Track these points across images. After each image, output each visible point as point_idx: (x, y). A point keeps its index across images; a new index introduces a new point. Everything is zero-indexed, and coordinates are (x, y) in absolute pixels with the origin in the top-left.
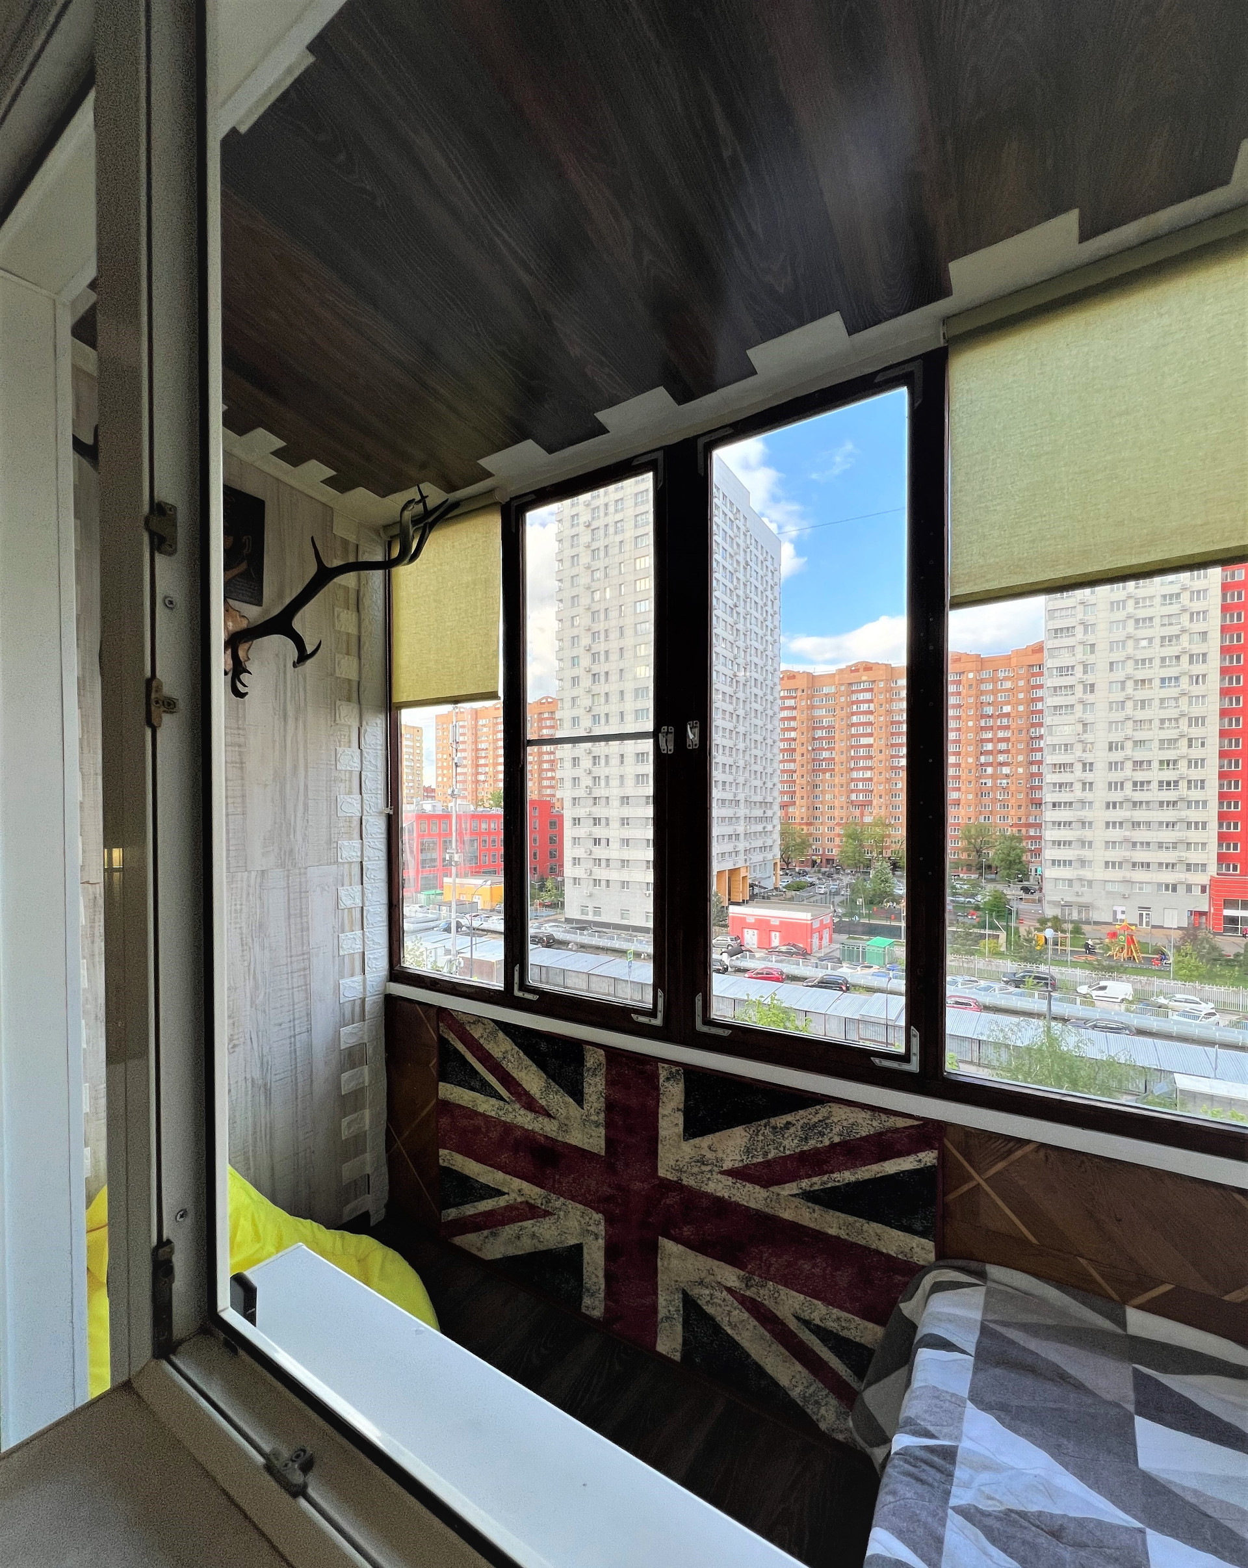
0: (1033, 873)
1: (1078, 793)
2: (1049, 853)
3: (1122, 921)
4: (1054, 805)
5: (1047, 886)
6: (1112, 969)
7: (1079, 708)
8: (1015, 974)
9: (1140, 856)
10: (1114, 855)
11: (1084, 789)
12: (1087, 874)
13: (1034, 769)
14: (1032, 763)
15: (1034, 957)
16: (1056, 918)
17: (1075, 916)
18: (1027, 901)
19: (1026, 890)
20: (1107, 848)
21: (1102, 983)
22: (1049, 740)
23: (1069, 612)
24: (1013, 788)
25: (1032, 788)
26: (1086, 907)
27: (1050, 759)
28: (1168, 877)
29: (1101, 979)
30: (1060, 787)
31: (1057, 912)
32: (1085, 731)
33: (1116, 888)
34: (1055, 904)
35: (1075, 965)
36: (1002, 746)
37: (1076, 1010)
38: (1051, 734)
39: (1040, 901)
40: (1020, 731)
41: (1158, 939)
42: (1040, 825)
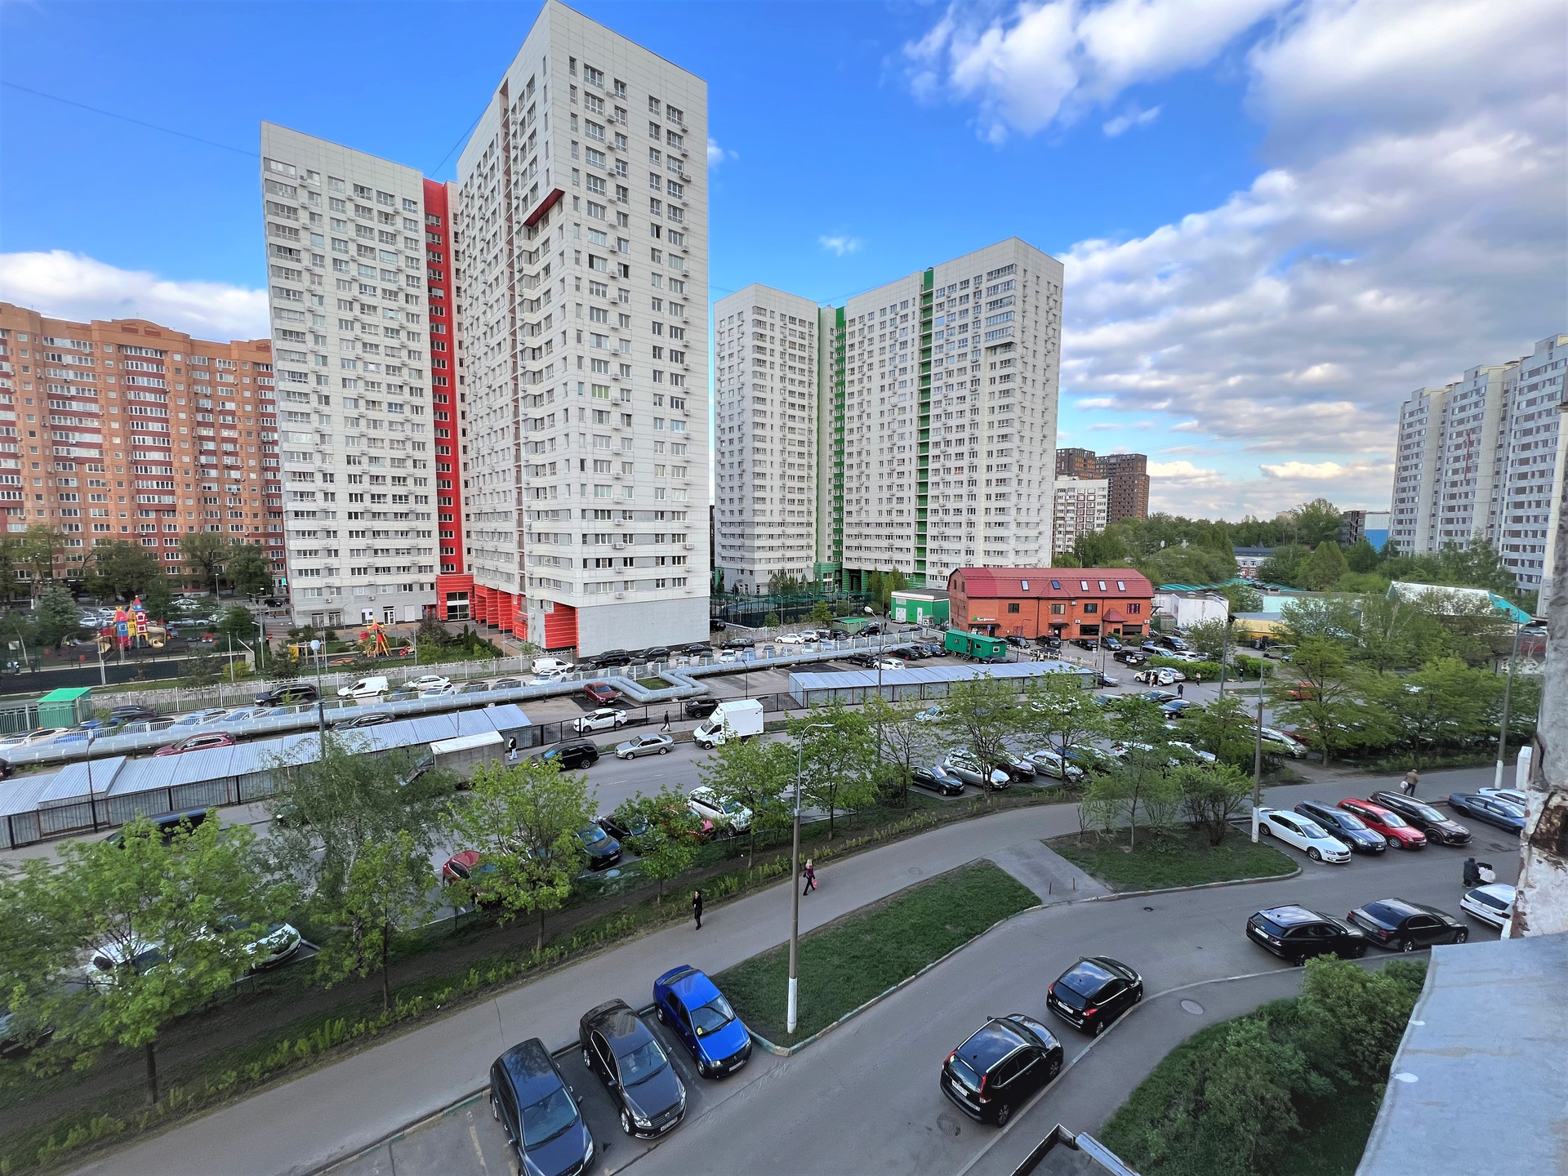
0: (277, 584)
1: (320, 503)
2: (295, 563)
3: (371, 621)
4: (296, 514)
5: (295, 598)
6: (365, 667)
7: (314, 417)
8: (270, 693)
9: (381, 561)
10: (361, 562)
11: (326, 499)
12: (335, 581)
13: (270, 476)
14: (266, 469)
15: (286, 669)
16: (307, 628)
17: (327, 623)
18: (275, 615)
19: (271, 603)
20: (352, 555)
21: (361, 682)
22: (286, 446)
23: (297, 316)
24: (245, 495)
25: (268, 496)
26: (336, 613)
27: (288, 466)
28: (406, 578)
29: (359, 678)
30: (302, 496)
31: (308, 621)
32: (323, 442)
33: (364, 592)
34: (304, 613)
35: (332, 670)
36: (229, 447)
37: (342, 712)
38: (287, 440)
39: (288, 612)
40: (249, 434)
41: (402, 633)
42: (281, 535)
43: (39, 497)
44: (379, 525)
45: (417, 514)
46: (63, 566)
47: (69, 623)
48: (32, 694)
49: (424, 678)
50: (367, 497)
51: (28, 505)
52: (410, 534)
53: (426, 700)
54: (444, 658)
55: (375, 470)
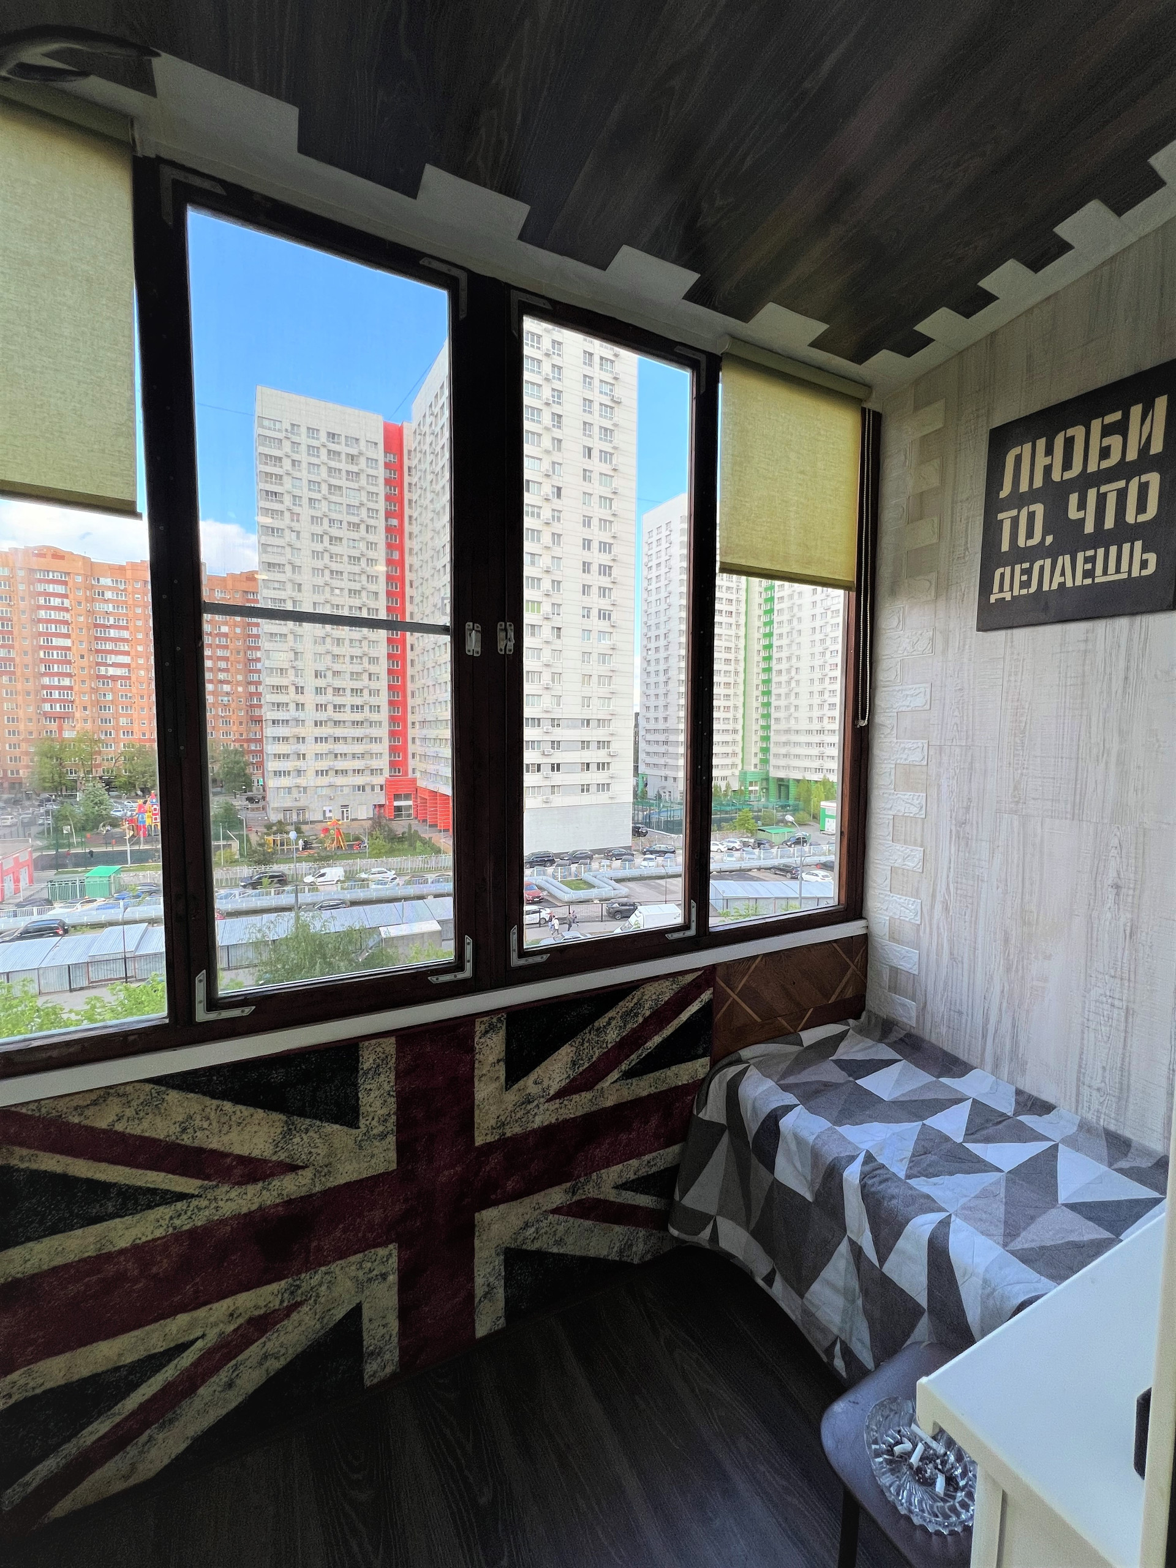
0: (256, 784)
1: (292, 713)
2: (271, 765)
3: (330, 818)
4: (274, 722)
5: (270, 795)
6: (326, 858)
7: (290, 637)
8: (251, 877)
9: (341, 765)
10: (323, 765)
11: (297, 709)
12: (302, 781)
13: (252, 689)
14: (251, 683)
15: (264, 858)
16: (280, 822)
17: (295, 818)
18: (253, 810)
19: (250, 800)
20: (317, 759)
21: (322, 871)
22: (267, 663)
23: (279, 550)
24: (233, 705)
25: (251, 706)
26: (301, 810)
27: (269, 680)
28: (360, 780)
29: (320, 868)
30: (278, 707)
31: (281, 817)
32: (296, 659)
33: (325, 791)
34: (277, 809)
35: (299, 860)
36: (222, 665)
37: (306, 897)
38: (268, 658)
39: (264, 808)
40: (238, 653)
41: (356, 829)
42: (261, 741)
43: (85, 708)
44: (339, 732)
45: (371, 723)
46: (99, 765)
47: (104, 812)
48: (79, 869)
49: (373, 870)
50: (330, 708)
51: (77, 715)
52: (364, 741)
53: (376, 890)
54: (391, 853)
55: (338, 683)
